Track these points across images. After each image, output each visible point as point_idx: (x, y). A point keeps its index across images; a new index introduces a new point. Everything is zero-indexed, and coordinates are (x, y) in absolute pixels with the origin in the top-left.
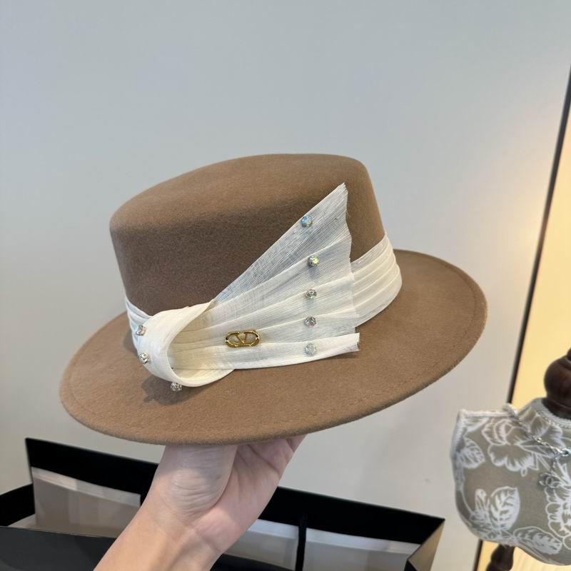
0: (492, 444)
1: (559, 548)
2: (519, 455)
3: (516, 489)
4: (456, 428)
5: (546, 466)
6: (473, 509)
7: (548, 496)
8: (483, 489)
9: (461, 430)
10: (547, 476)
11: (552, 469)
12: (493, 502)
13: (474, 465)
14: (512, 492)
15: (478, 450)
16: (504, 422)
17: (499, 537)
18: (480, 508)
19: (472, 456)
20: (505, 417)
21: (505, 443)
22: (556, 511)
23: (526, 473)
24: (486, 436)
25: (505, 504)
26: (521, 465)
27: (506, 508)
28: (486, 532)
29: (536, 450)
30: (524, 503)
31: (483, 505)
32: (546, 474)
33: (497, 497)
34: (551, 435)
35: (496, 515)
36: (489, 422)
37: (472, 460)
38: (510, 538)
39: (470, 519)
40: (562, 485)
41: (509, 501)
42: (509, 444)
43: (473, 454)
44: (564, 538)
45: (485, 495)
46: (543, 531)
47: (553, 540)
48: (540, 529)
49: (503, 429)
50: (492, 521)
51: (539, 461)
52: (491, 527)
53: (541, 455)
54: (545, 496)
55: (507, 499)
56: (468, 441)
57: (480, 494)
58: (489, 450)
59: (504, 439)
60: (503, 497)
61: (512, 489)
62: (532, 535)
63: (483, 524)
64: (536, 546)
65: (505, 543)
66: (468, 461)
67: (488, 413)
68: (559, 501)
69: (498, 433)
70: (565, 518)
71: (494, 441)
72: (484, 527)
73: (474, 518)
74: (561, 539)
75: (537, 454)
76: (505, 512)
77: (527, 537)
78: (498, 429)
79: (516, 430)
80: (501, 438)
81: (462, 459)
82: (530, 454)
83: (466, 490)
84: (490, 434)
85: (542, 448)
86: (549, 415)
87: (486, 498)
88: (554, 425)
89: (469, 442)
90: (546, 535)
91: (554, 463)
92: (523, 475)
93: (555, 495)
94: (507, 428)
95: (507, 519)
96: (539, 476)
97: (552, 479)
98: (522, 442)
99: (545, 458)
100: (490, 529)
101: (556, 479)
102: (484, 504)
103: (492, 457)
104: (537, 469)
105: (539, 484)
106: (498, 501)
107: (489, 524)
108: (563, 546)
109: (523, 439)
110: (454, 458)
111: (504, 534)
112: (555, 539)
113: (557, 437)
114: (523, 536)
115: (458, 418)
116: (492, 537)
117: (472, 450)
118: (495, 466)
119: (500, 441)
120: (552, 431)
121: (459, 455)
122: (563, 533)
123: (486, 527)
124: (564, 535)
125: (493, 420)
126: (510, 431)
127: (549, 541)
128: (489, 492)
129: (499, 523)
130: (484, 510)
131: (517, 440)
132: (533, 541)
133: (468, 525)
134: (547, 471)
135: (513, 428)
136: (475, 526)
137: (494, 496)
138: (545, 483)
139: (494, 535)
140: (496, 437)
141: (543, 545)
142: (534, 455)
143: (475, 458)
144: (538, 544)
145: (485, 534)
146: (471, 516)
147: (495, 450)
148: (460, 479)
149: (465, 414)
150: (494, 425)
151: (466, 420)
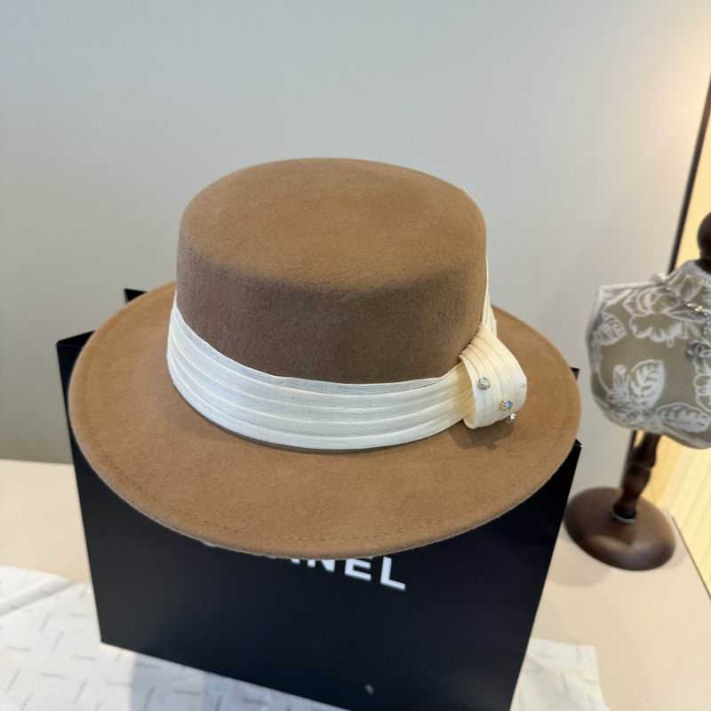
1: (707, 424)
2: (663, 323)
3: (660, 361)
4: (595, 303)
5: (696, 332)
6: (611, 387)
7: (697, 368)
8: (622, 363)
9: (599, 305)
10: (696, 344)
11: (704, 335)
12: (634, 377)
13: (613, 341)
14: (656, 365)
15: (617, 323)
16: (649, 291)
17: (640, 418)
18: (618, 386)
19: (610, 331)
20: (650, 286)
21: (650, 312)
22: (706, 383)
23: (673, 343)
24: (627, 307)
25: (648, 379)
26: (667, 334)
27: (648, 384)
28: (625, 412)
29: (685, 315)
30: (670, 376)
31: (621, 381)
32: (696, 341)
33: (638, 372)
34: (703, 297)
35: (637, 391)
36: (632, 293)
37: (610, 336)
38: (651, 420)
39: (607, 400)
41: (652, 376)
42: (654, 313)
43: (612, 329)
45: (624, 370)
46: (690, 407)
47: (700, 416)
48: (686, 405)
49: (647, 298)
50: (631, 399)
51: (688, 329)
52: (631, 406)
53: (690, 321)
54: (693, 367)
55: (650, 373)
56: (606, 316)
57: (620, 370)
58: (631, 321)
59: (649, 308)
60: (646, 372)
61: (655, 362)
62: (677, 413)
63: (621, 403)
64: (681, 426)
65: (649, 428)
66: (605, 337)
67: (633, 285)
69: (642, 304)
71: (637, 312)
72: (623, 407)
73: (611, 398)
74: (709, 414)
75: (686, 320)
76: (647, 388)
77: (671, 416)
78: (642, 299)
79: (664, 296)
80: (645, 308)
81: (599, 337)
82: (678, 321)
83: (603, 369)
84: (632, 305)
85: (693, 313)
86: (701, 273)
87: (626, 374)
88: (707, 284)
89: (608, 317)
90: (692, 410)
91: (705, 328)
92: (669, 346)
93: (706, 365)
94: (653, 297)
95: (649, 396)
96: (688, 344)
97: (703, 347)
98: (669, 308)
99: (695, 324)
100: (629, 408)
101: (707, 347)
102: (623, 380)
103: (634, 329)
104: (686, 337)
105: (687, 354)
106: (639, 377)
107: (628, 403)
109: (672, 305)
110: (590, 338)
111: (646, 414)
112: (704, 414)
114: (667, 415)
115: (597, 293)
116: (632, 417)
117: (611, 324)
118: (636, 338)
119: (643, 311)
120: (704, 291)
121: (596, 333)
123: (625, 406)
125: (636, 291)
126: (656, 300)
127: (696, 417)
128: (629, 366)
129: (640, 401)
130: (623, 387)
131: (664, 307)
132: (678, 420)
133: (603, 408)
134: (696, 338)
135: (660, 295)
136: (613, 407)
137: (636, 370)
138: (694, 352)
139: (634, 415)
140: (639, 307)
141: (689, 423)
142: (683, 322)
143: (614, 333)
144: (683, 423)
145: (623, 416)
146: (608, 396)
147: (638, 321)
148: (596, 359)
149: (605, 289)
150: (637, 295)
151: (606, 295)
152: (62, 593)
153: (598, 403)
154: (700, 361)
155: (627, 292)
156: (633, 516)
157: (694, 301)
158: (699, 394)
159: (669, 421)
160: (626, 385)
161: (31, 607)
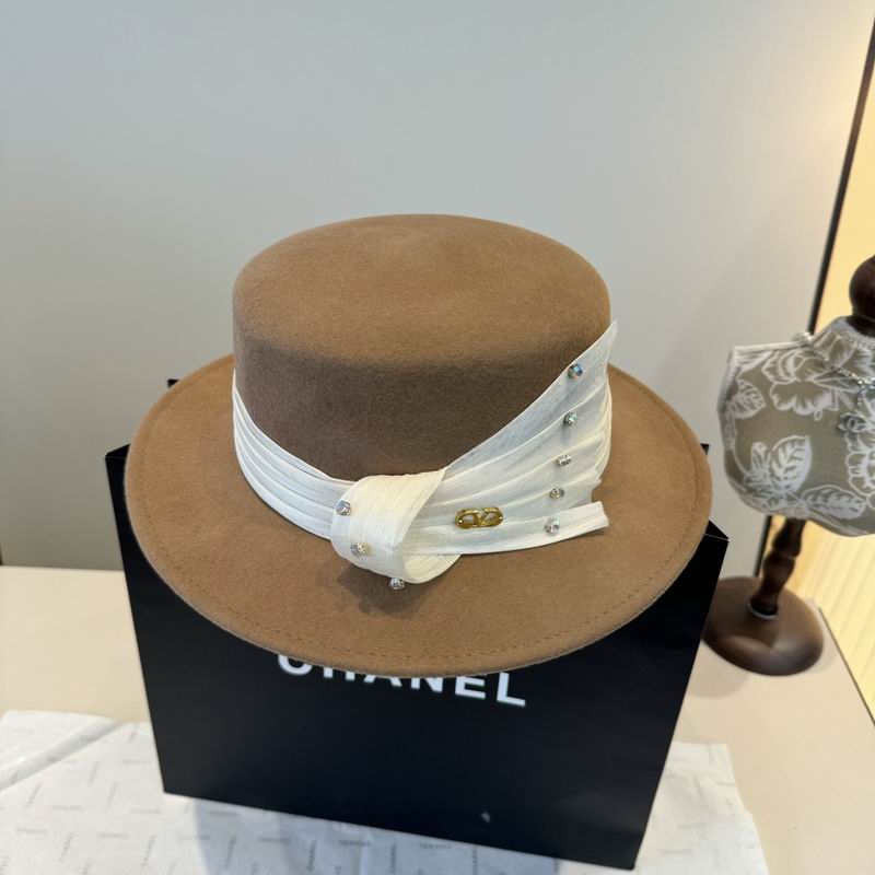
1: (862, 510)
2: (811, 393)
3: (807, 437)
4: (729, 368)
5: (848, 403)
6: (748, 468)
7: (850, 444)
8: (761, 441)
9: (733, 370)
10: (849, 417)
11: (858, 407)
12: (775, 456)
13: (751, 413)
14: (801, 442)
15: (755, 392)
16: (793, 354)
17: (783, 504)
18: (757, 467)
19: (747, 402)
20: (794, 348)
21: (793, 379)
22: (859, 463)
23: (821, 416)
24: (767, 374)
25: (792, 458)
26: (814, 404)
27: (792, 463)
28: (764, 497)
29: (835, 383)
30: (817, 456)
31: (761, 463)
32: (848, 414)
33: (780, 450)
34: (857, 361)
35: (780, 472)
36: (771, 356)
37: (747, 407)
38: (797, 505)
39: (744, 483)
40: (869, 427)
41: (797, 454)
42: (799, 380)
43: (749, 400)
44: (869, 495)
45: (764, 448)
46: (841, 490)
47: (854, 500)
48: (836, 487)
49: (791, 362)
50: (773, 482)
51: (839, 399)
52: (773, 490)
53: (842, 390)
54: (846, 444)
55: (795, 452)
56: (742, 383)
57: (759, 448)
58: (771, 389)
59: (793, 374)
60: (789, 450)
61: (802, 438)
62: (826, 497)
63: (760, 486)
64: (832, 512)
65: (792, 514)
66: (741, 408)
67: (773, 345)
68: (865, 450)
69: (784, 369)
70: (871, 470)
71: (779, 379)
72: (762, 491)
73: (749, 480)
74: (864, 498)
75: (836, 389)
76: (792, 468)
77: (820, 500)
78: (784, 363)
79: (809, 361)
80: (788, 374)
81: (734, 408)
82: (827, 389)
83: (738, 445)
84: (773, 370)
85: (844, 381)
86: (853, 334)
87: (766, 452)
88: (861, 347)
89: (745, 384)
90: (844, 494)
91: (859, 399)
92: (817, 419)
93: (860, 441)
94: (797, 361)
95: (794, 478)
96: (839, 417)
97: (856, 421)
98: (818, 375)
99: (846, 393)
100: (771, 493)
101: (862, 421)
102: (763, 460)
103: (775, 399)
104: (836, 409)
105: (837, 429)
106: (781, 456)
107: (769, 486)
108: (867, 506)
109: (819, 372)
110: (723, 409)
111: (790, 499)
112: (857, 498)
113: (863, 364)
114: (814, 500)
115: (730, 355)
116: (773, 503)
117: (748, 394)
118: (778, 411)
119: (785, 378)
120: (857, 355)
121: (731, 404)
122: (868, 490)
123: (765, 490)
124: (869, 492)
125: (778, 353)
126: (801, 364)
127: (849, 501)
128: (770, 444)
129: (783, 483)
130: (763, 468)
131: (810, 374)
132: (827, 505)
133: (740, 492)
134: (849, 411)
135: (805, 359)
136: (751, 491)
137: (778, 448)
138: (846, 427)
139: (776, 500)
140: (781, 373)
141: (840, 508)
142: (833, 391)
143: (752, 404)
144: (834, 508)
145: (763, 501)
146: (745, 478)
147: (779, 390)
148: (730, 435)
149: (739, 351)
150: (778, 359)
151: (741, 357)
152: (108, 737)
153: (732, 485)
154: (853, 436)
155: (766, 355)
156: (774, 610)
157: (846, 366)
158: (852, 476)
159: (817, 506)
160: (767, 466)
161: (73, 757)
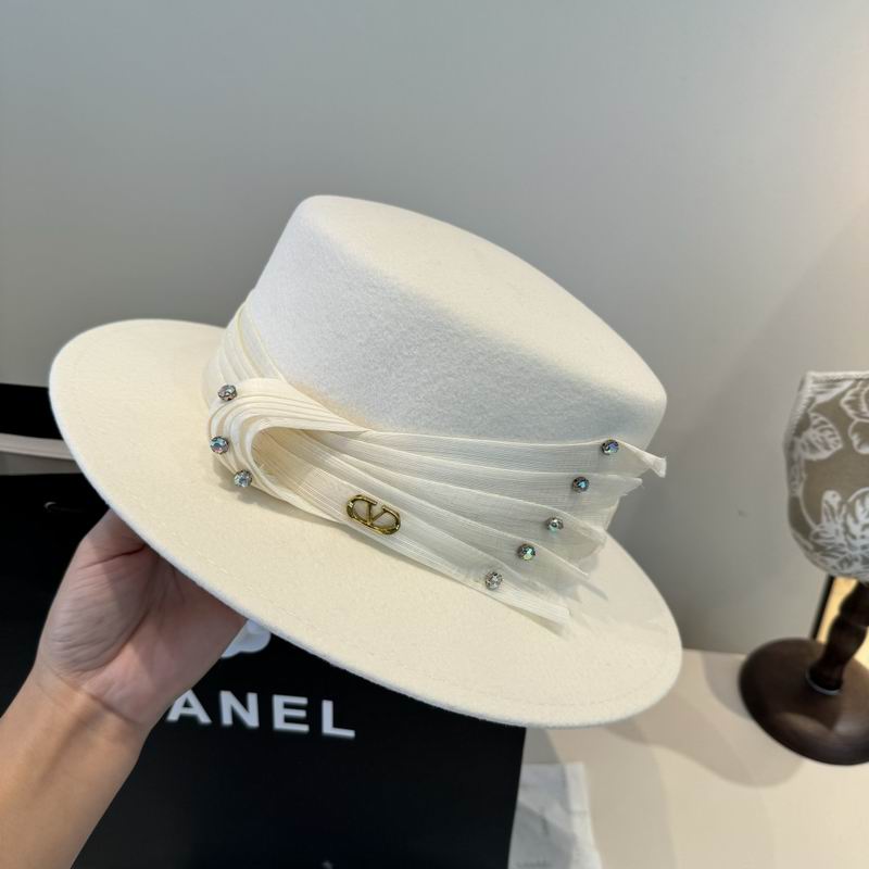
0: (857, 420)
4: (799, 398)
6: (818, 521)
8: (835, 489)
9: (805, 401)
12: (852, 510)
13: (824, 455)
15: (831, 429)
17: (857, 566)
18: (828, 520)
19: (820, 440)
24: (846, 407)
28: (836, 557)
31: (833, 515)
33: (858, 502)
35: (855, 529)
36: (853, 386)
37: (819, 447)
39: (812, 539)
43: (822, 438)
45: (838, 499)
50: (846, 540)
52: (846, 549)
56: (816, 417)
57: (831, 498)
58: (851, 427)
63: (830, 544)
65: (867, 578)
66: (813, 448)
67: (854, 374)
71: (860, 415)
72: (833, 550)
73: (817, 536)
78: (867, 396)
81: (803, 447)
83: (806, 492)
84: (854, 404)
87: (841, 504)
89: (817, 419)
100: (844, 553)
102: (836, 512)
103: (855, 439)
106: (859, 509)
107: (842, 545)
110: (790, 447)
111: (866, 562)
115: (802, 383)
116: (845, 565)
117: (822, 431)
118: (858, 454)
119: (868, 415)
121: (800, 441)
123: (836, 549)
125: (860, 383)
128: (846, 492)
129: (859, 543)
130: (836, 523)
133: (806, 548)
136: (819, 548)
137: (855, 501)
139: (849, 562)
143: (825, 444)
145: (833, 562)
146: (813, 533)
147: (860, 428)
148: (797, 477)
149: (814, 377)
150: (861, 390)
151: (815, 386)
153: (797, 539)
160: (840, 520)
